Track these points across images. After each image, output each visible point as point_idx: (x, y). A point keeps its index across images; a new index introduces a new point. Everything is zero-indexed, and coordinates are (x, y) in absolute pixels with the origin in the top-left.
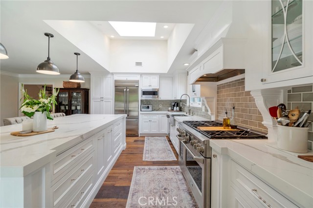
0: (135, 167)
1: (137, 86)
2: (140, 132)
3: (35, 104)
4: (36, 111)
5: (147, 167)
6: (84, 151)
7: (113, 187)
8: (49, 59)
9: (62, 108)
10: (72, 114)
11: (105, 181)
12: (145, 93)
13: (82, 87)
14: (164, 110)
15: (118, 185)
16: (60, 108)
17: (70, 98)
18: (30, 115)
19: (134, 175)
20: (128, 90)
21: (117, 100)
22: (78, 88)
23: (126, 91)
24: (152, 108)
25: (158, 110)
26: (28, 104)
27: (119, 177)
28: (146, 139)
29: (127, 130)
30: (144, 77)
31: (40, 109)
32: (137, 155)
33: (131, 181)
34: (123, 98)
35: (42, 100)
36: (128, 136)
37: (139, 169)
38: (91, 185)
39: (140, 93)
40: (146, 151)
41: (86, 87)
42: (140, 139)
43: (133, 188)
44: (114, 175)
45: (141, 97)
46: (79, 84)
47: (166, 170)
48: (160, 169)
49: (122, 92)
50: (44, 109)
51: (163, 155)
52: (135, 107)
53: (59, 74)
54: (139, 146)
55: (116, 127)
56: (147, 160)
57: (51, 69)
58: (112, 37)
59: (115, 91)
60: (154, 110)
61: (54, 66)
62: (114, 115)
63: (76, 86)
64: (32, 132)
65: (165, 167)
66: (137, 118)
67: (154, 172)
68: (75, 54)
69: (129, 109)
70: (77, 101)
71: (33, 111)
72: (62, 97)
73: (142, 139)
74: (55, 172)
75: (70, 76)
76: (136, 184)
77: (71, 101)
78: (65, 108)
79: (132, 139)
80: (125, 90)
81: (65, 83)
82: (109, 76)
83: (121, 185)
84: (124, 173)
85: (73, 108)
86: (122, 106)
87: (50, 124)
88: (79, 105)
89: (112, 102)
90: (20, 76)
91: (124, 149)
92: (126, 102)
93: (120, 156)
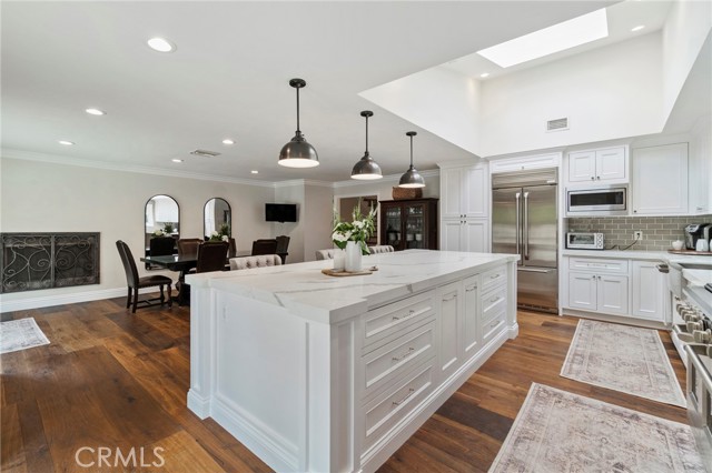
0: (534, 384)
1: (553, 181)
2: (563, 304)
3: (348, 229)
4: (349, 240)
5: (567, 394)
6: (413, 315)
7: (475, 406)
8: (367, 153)
9: (392, 237)
10: (408, 248)
11: (459, 390)
12: (577, 200)
13: (425, 196)
14: (651, 249)
15: (487, 407)
16: (388, 238)
17: (405, 217)
18: (342, 245)
19: (529, 400)
20: (526, 195)
21: (497, 220)
22: (418, 198)
23: (522, 198)
24: (605, 242)
25: (628, 248)
26: (339, 229)
27: (490, 393)
28: (580, 325)
29: (520, 294)
30: (574, 155)
31: (353, 237)
32: (545, 358)
33: (518, 411)
34: (514, 214)
35: (356, 223)
36: (522, 307)
37: (544, 391)
38: (428, 384)
39: (562, 200)
40: (576, 354)
41: (432, 195)
42: (561, 321)
43: (520, 425)
44: (481, 385)
45: (563, 210)
46: (419, 191)
47: (633, 422)
48: (614, 412)
49: (509, 200)
50: (357, 237)
51: (634, 379)
52: (548, 239)
53: (381, 177)
54: (555, 339)
55: (488, 282)
56: (572, 377)
57: (370, 170)
58: (484, 75)
59: (494, 200)
60: (613, 248)
61: (374, 165)
62: (491, 254)
63: (413, 195)
64: (344, 271)
65: (632, 412)
66: (555, 266)
67: (591, 413)
68: (408, 134)
69: (531, 242)
70: (415, 224)
71: (345, 239)
72: (393, 217)
73: (568, 323)
74: (369, 334)
75: (399, 177)
76: (530, 419)
77: (406, 224)
78: (397, 237)
79: (537, 319)
80: (518, 195)
81: (396, 190)
82: (480, 166)
83: (493, 410)
84: (505, 389)
85: (409, 238)
86: (511, 234)
87: (366, 262)
88: (419, 233)
89: (486, 225)
90: (336, 185)
91: (513, 338)
92: (522, 224)
93: (500, 349)
